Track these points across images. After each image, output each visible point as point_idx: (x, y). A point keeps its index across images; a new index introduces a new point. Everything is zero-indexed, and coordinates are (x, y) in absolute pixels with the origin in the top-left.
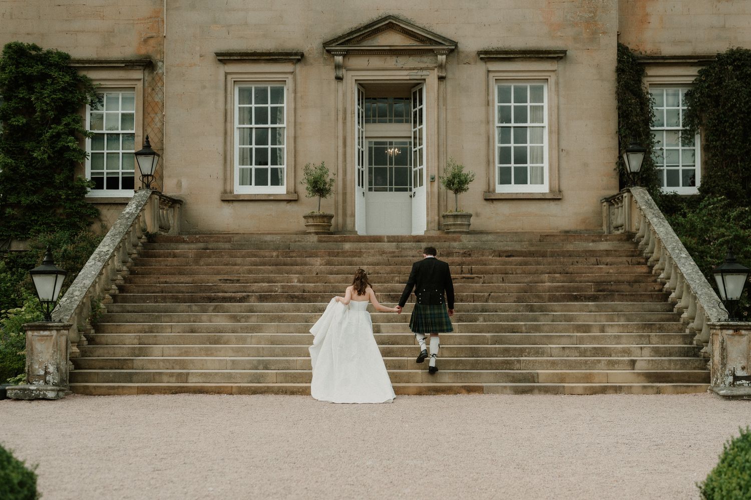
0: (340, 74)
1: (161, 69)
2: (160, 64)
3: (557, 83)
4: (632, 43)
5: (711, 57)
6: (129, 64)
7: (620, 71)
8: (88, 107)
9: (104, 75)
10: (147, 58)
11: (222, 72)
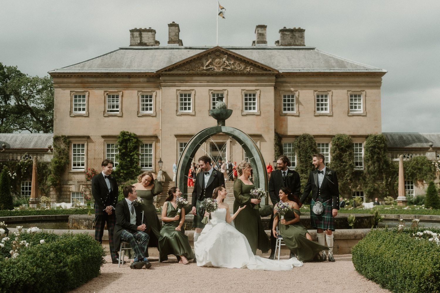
1: (160, 138)
2: (159, 136)
4: (279, 131)
5: (298, 136)
6: (151, 137)
7: (275, 140)
8: (140, 147)
9: (145, 139)
10: (156, 135)
11: (176, 139)
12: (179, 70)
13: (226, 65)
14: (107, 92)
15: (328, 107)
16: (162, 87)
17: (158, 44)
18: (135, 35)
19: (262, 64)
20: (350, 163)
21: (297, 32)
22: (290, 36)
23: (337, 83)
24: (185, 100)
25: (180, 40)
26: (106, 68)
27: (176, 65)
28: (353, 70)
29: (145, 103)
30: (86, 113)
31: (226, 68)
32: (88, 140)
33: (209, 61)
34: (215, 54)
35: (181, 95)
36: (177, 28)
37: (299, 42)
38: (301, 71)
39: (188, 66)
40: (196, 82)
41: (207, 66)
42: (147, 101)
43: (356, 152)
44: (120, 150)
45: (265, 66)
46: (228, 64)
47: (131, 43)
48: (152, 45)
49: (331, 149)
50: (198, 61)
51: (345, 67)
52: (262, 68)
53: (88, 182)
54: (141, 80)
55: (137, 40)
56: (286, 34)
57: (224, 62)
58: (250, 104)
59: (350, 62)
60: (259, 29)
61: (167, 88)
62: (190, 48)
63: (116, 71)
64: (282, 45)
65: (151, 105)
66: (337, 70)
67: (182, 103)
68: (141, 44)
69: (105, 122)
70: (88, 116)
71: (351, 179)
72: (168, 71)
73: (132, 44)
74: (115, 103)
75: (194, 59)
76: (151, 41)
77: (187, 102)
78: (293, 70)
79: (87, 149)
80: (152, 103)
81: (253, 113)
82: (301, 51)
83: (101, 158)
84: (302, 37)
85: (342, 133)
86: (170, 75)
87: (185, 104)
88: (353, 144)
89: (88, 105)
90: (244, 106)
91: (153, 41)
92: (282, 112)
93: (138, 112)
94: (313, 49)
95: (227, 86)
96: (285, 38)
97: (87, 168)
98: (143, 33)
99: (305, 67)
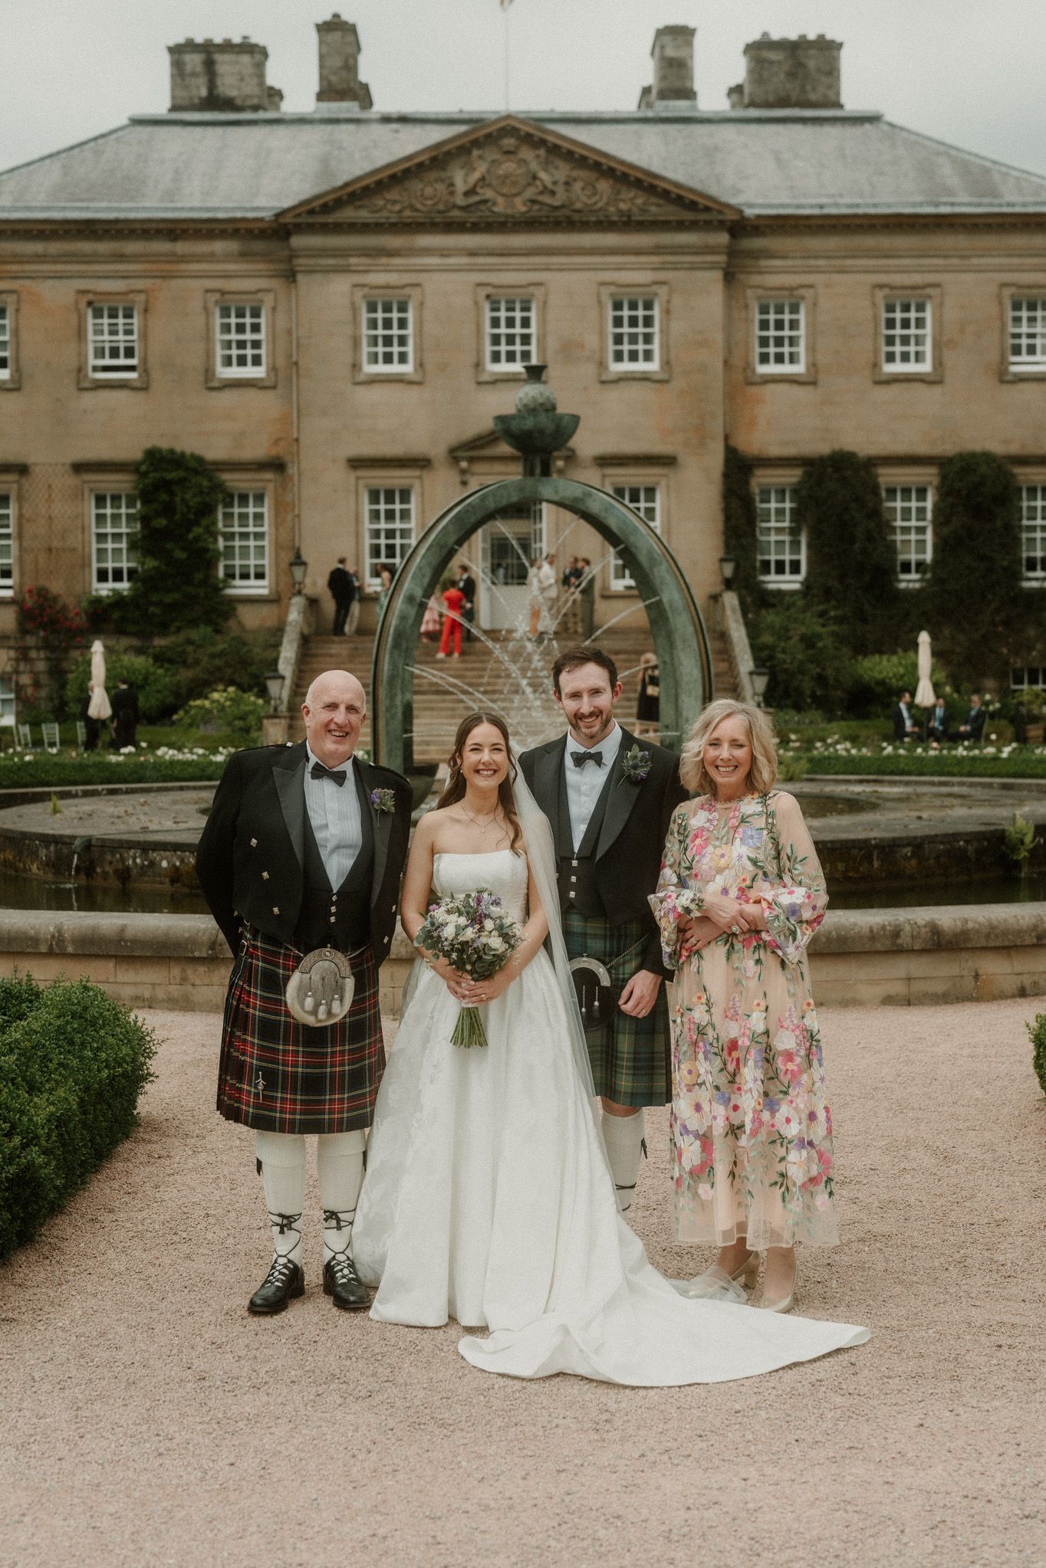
0: (464, 479)
1: (292, 470)
2: (290, 465)
3: (668, 487)
4: (739, 444)
5: (814, 459)
6: (262, 466)
7: (726, 476)
8: (221, 506)
9: (237, 476)
10: (278, 458)
11: (353, 476)
12: (360, 207)
13: (541, 188)
14: (91, 297)
15: (928, 348)
16: (300, 277)
17: (277, 99)
18: (188, 68)
19: (677, 185)
20: (1005, 563)
21: (812, 52)
22: (786, 67)
23: (962, 257)
24: (388, 324)
25: (361, 83)
26: (82, 201)
27: (350, 189)
28: (1024, 205)
29: (234, 336)
30: (12, 375)
31: (540, 198)
32: (24, 480)
33: (477, 175)
34: (500, 147)
35: (372, 308)
36: (350, 38)
37: (821, 90)
38: (826, 211)
39: (393, 195)
40: (429, 255)
41: (467, 194)
42: (241, 328)
43: (1029, 519)
44: (145, 519)
45: (691, 190)
46: (550, 186)
47: (173, 97)
48: (256, 108)
49: (936, 509)
50: (433, 175)
51: (994, 193)
52: (680, 198)
53: (28, 637)
54: (219, 246)
55: (198, 88)
56: (771, 62)
57: (535, 177)
58: (633, 338)
59: (1014, 173)
60: (667, 39)
61: (318, 277)
62: (403, 119)
63: (122, 215)
64: (753, 104)
65: (256, 344)
66: (964, 203)
67: (376, 337)
68: (214, 101)
69: (85, 411)
70: (17, 389)
71: (1006, 623)
72: (320, 213)
73: (179, 102)
74: (121, 337)
75: (420, 165)
76: (250, 88)
77: (395, 331)
78: (798, 206)
79: (20, 516)
80: (262, 336)
81: (645, 372)
82: (827, 129)
83: (74, 549)
84: (832, 71)
85: (977, 447)
86: (325, 229)
87: (388, 341)
88: (1020, 490)
89: (17, 343)
90: (611, 348)
91: (256, 91)
92: (754, 370)
93: (207, 370)
94: (873, 119)
95: (547, 269)
96: (765, 74)
97: (21, 584)
98: (218, 57)
99: (841, 195)
